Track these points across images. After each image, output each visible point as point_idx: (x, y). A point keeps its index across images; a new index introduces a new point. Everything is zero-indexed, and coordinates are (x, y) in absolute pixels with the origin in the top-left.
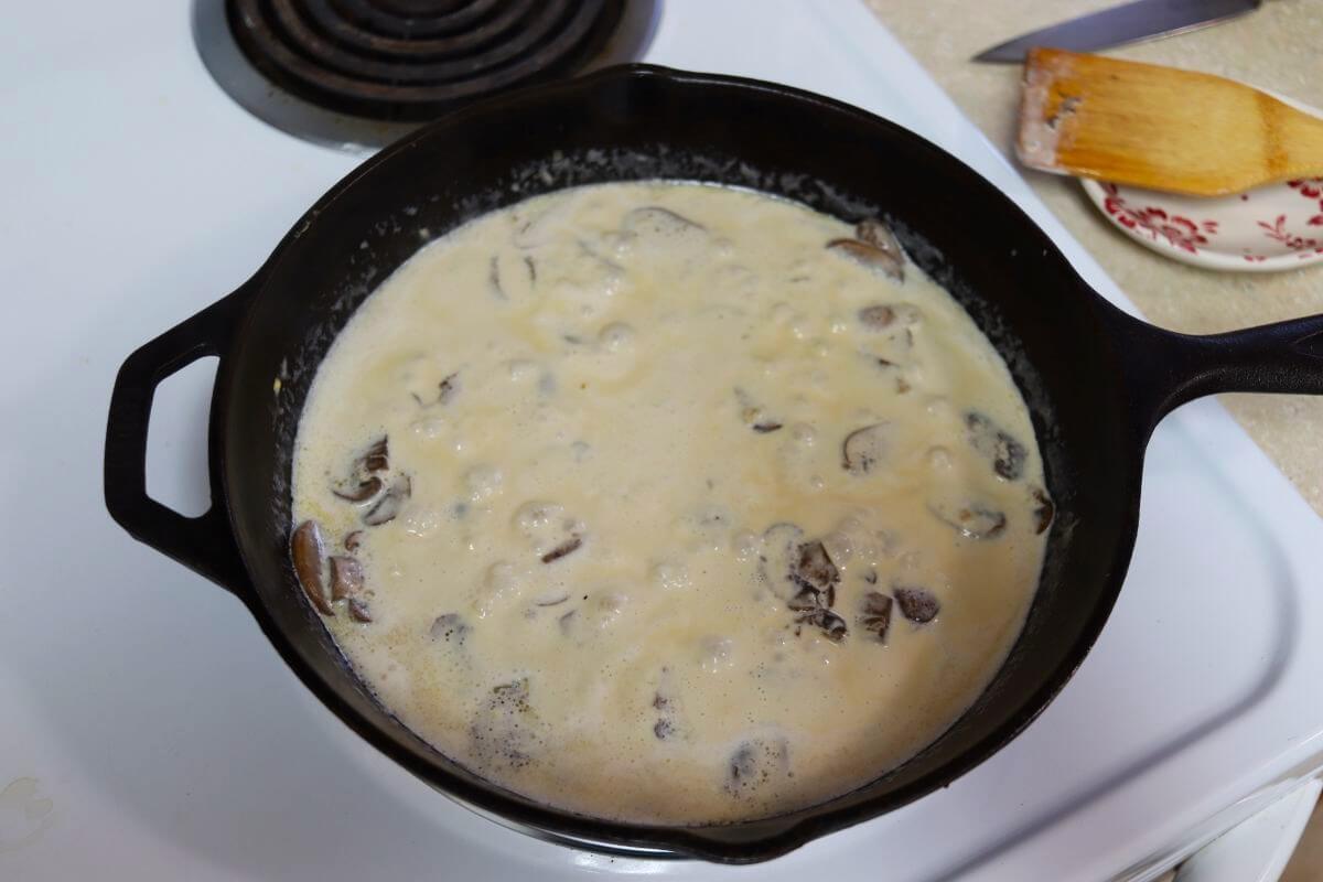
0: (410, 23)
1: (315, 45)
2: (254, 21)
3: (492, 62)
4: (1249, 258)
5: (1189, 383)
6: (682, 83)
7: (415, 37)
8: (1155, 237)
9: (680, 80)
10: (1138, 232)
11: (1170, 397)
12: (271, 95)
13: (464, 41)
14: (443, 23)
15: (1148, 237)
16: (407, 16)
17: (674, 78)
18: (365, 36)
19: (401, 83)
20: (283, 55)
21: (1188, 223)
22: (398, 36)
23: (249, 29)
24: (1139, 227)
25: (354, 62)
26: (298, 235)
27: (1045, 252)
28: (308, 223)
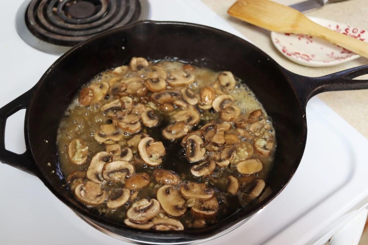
0: (79, 20)
1: (52, 28)
2: (33, 22)
3: (104, 29)
4: (324, 62)
6: (158, 25)
7: (80, 24)
8: (297, 58)
9: (157, 23)
10: (292, 57)
12: (40, 42)
13: (95, 24)
14: (89, 20)
16: (78, 19)
18: (66, 24)
19: (78, 36)
20: (42, 31)
21: (306, 56)
22: (76, 24)
23: (32, 26)
25: (63, 32)
26: (48, 73)
27: (268, 59)
28: (51, 69)
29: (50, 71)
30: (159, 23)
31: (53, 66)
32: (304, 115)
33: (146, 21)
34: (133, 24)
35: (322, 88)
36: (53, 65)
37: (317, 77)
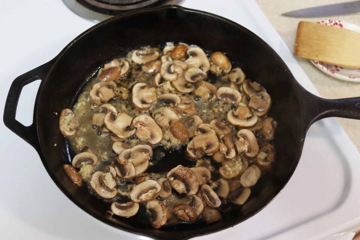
4: (350, 77)
5: (323, 113)
6: (186, 12)
8: (323, 68)
9: (185, 10)
10: (318, 66)
11: (316, 117)
12: (76, 4)
15: (321, 67)
17: (184, 10)
24: (318, 64)
26: (69, 47)
27: (285, 70)
28: (72, 44)
29: (71, 45)
30: (186, 11)
31: (75, 41)
32: (303, 139)
33: (174, 6)
34: (161, 8)
35: (331, 112)
36: (75, 39)
37: (329, 100)
